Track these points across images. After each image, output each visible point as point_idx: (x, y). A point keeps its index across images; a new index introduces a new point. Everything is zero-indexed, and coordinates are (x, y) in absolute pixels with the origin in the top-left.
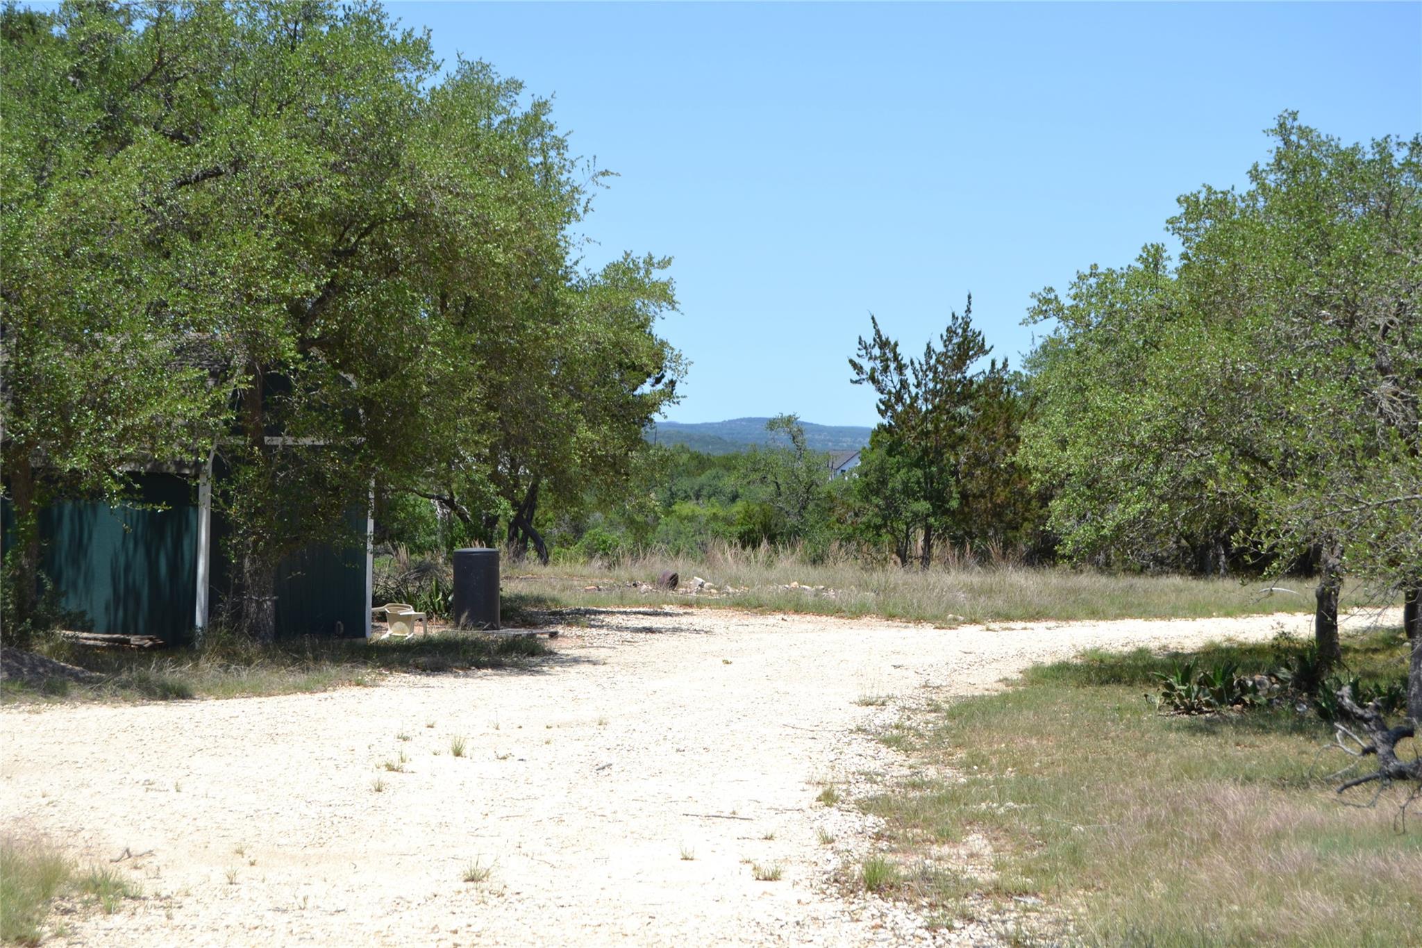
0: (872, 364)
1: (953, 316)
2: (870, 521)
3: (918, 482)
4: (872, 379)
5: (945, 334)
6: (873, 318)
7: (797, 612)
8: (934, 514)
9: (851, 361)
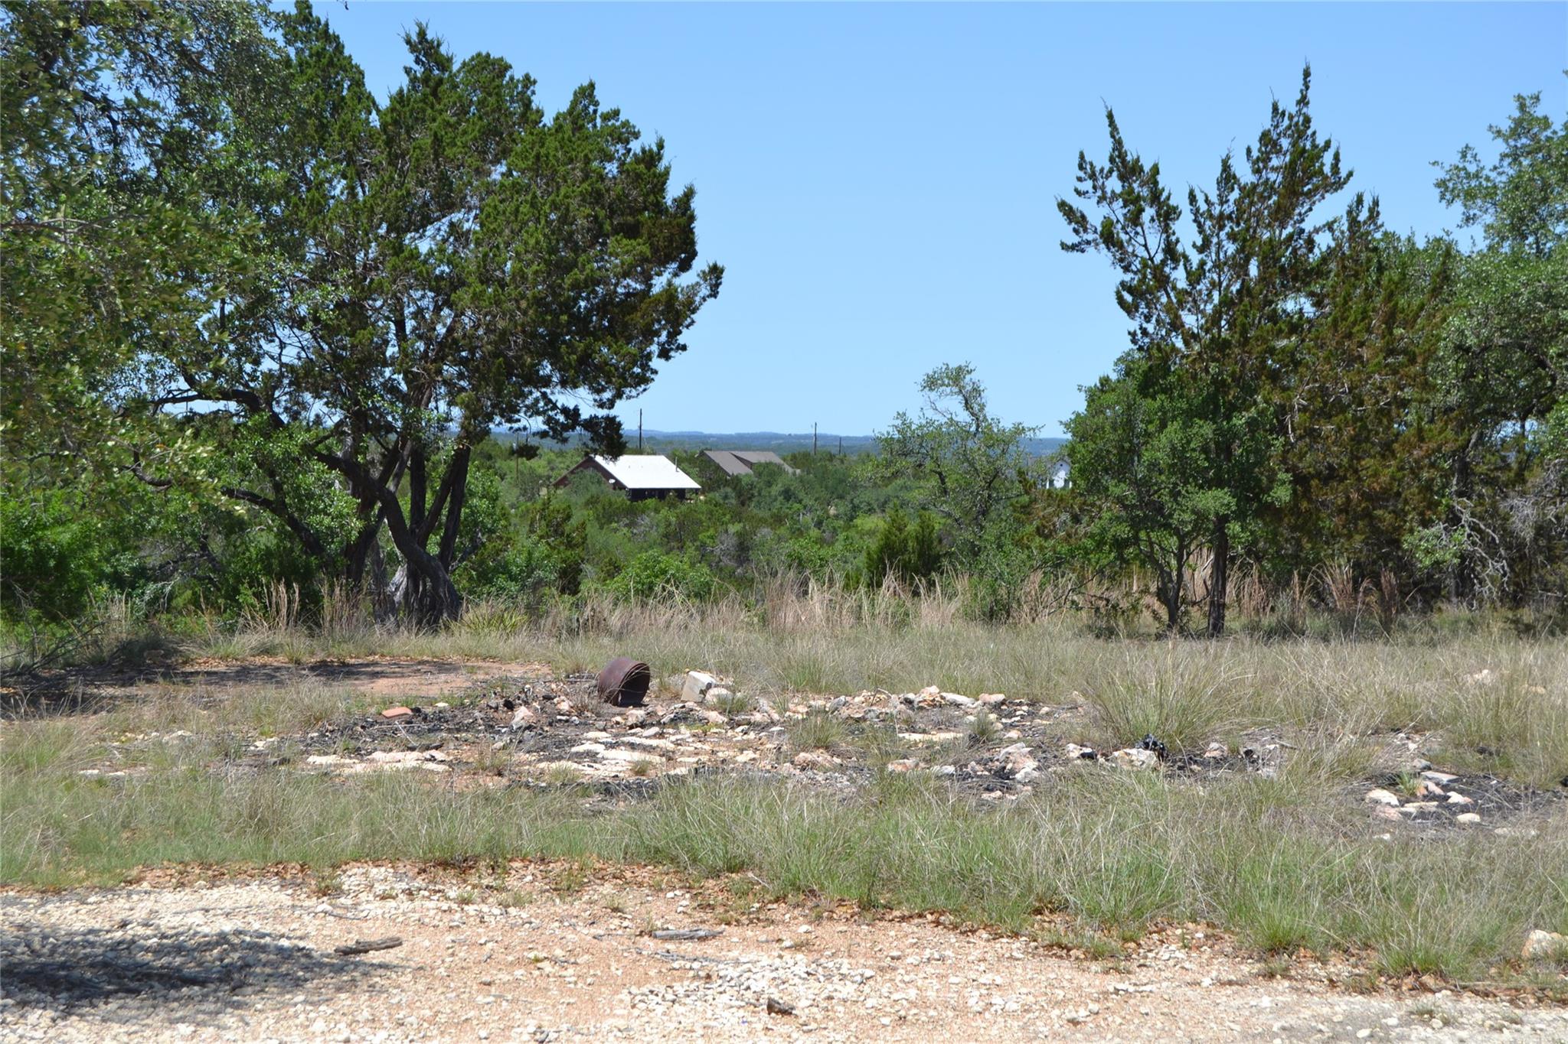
0: (1104, 210)
1: (1275, 108)
2: (1104, 530)
3: (1205, 450)
4: (1108, 238)
5: (1255, 146)
6: (1110, 116)
7: (869, 908)
8: (1240, 515)
9: (1063, 206)
